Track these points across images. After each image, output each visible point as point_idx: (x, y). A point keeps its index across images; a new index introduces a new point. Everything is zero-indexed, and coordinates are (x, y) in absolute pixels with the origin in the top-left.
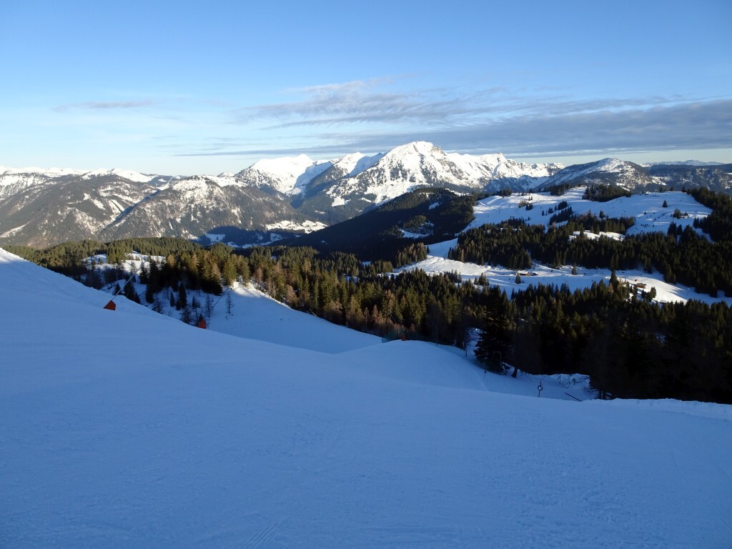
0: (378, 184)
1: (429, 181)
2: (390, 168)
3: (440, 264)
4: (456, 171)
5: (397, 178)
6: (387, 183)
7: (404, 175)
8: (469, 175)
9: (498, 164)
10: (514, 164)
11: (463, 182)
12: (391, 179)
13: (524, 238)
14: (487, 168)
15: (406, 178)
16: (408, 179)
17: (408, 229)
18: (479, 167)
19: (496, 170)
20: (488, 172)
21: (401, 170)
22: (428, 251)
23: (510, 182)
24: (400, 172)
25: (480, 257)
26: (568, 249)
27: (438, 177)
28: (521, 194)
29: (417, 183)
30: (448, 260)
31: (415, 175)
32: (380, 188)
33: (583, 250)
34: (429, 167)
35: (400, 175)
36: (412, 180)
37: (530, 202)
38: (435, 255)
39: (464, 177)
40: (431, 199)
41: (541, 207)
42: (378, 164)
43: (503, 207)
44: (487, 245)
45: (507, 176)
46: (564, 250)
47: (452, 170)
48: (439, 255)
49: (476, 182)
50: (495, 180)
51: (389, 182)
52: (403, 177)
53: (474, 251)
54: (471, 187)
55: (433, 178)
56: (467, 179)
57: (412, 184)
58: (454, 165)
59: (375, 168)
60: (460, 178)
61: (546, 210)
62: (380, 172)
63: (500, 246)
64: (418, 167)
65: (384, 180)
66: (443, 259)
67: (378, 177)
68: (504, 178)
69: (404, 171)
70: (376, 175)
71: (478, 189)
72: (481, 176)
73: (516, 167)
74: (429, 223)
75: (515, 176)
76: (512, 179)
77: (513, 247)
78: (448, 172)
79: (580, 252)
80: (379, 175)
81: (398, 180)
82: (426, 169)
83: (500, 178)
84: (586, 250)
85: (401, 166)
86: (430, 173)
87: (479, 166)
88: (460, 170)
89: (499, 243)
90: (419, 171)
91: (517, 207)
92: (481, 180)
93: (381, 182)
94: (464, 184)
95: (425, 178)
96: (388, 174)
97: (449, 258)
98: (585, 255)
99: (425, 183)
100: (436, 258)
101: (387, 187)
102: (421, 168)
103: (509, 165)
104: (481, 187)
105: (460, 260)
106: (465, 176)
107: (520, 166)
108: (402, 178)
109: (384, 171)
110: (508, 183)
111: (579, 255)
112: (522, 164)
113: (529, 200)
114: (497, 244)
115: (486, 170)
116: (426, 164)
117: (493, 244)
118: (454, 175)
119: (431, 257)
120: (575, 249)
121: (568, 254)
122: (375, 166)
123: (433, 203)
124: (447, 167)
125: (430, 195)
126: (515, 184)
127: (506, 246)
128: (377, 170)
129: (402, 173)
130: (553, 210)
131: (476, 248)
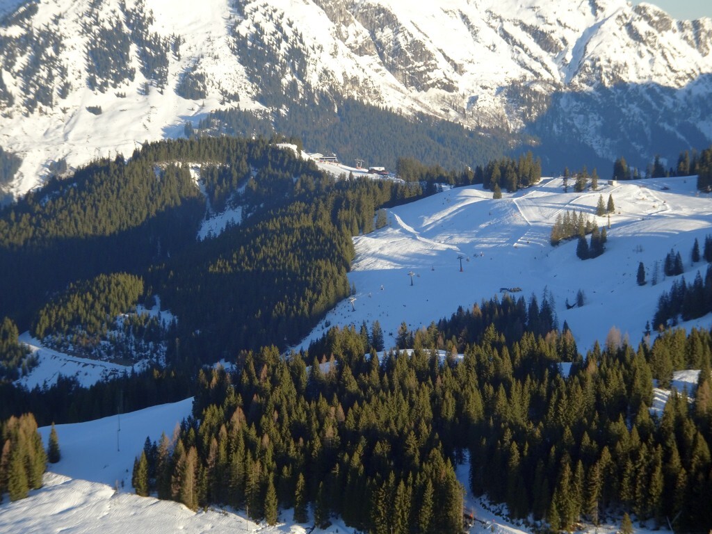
0: (30, 106)
1: (269, 91)
2: (87, 29)
3: (90, 513)
4: (397, 52)
5: (118, 79)
6: (70, 102)
7: (154, 66)
8: (457, 68)
9: (590, 20)
10: (662, 24)
11: (430, 102)
12: (91, 84)
13: (460, 400)
14: (543, 39)
15: (161, 80)
16: (172, 82)
17: (58, 337)
18: (506, 36)
19: (581, 48)
20: (547, 57)
21: (141, 42)
22: (54, 457)
23: (645, 106)
24: (133, 48)
25: (264, 486)
26: (606, 455)
27: (313, 79)
28: (572, 182)
29: (213, 103)
30: (128, 499)
31: (206, 67)
32: (37, 123)
33: (667, 457)
34: (269, 27)
35: (135, 63)
36: (190, 87)
37: (601, 221)
38: (78, 473)
39: (435, 75)
40: (210, 191)
41: (639, 243)
42: (32, 10)
43: (487, 243)
44: (299, 431)
45: (630, 77)
46: (591, 459)
47: (379, 45)
48: (95, 476)
49: (491, 104)
50: (577, 96)
51: (81, 96)
52: (147, 72)
53: (237, 460)
54: (468, 124)
55: (287, 79)
56: (449, 87)
57: (190, 107)
58: (389, 19)
59: (15, 31)
60: (417, 81)
61: (654, 261)
62: (39, 49)
63: (348, 437)
64: (221, 30)
65: (57, 83)
66: (108, 491)
67: (28, 73)
68: (621, 85)
69: (155, 44)
70: (21, 61)
71: (498, 134)
72: (516, 73)
73: (671, 39)
74: (153, 313)
75: (667, 80)
76: (654, 92)
77: (398, 442)
78: (361, 51)
79: (651, 469)
80: (35, 64)
81: (123, 87)
82: (257, 38)
83: (601, 87)
84: (676, 460)
85: (138, 22)
86: (273, 58)
87: (509, 27)
88: (417, 46)
89: (351, 424)
90: (223, 44)
91: (543, 242)
92: (515, 93)
93: (44, 96)
94: (437, 108)
95: (252, 78)
96: (75, 57)
97: (137, 489)
98: (670, 478)
99: (248, 104)
100: (84, 486)
101: (71, 120)
102: (233, 31)
103: (642, 27)
104: (514, 125)
105: (179, 499)
106: (442, 71)
107: (690, 33)
108: (140, 78)
109: (58, 45)
110: (635, 108)
111: (649, 478)
112: (696, 25)
113: (600, 211)
114: (340, 427)
115: (536, 49)
116: (258, 17)
117: (321, 429)
118: (392, 68)
119: (60, 479)
120: (634, 455)
121: (606, 477)
122: (17, 20)
123: (220, 209)
124: (357, 31)
125: (206, 175)
126: (669, 116)
127: (373, 435)
128: (26, 40)
129: (143, 55)
130: (686, 260)
131: (250, 445)
